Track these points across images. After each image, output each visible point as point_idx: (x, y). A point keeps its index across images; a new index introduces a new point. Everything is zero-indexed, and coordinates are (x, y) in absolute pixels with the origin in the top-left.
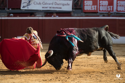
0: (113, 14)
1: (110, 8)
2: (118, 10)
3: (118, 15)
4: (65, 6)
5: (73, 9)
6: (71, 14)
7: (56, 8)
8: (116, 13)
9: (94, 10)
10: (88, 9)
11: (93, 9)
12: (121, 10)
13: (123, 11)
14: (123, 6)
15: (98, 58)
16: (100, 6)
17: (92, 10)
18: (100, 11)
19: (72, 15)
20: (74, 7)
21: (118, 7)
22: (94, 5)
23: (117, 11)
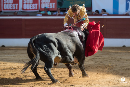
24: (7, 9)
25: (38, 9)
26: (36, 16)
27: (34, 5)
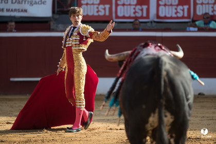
0: (149, 24)
1: (142, 10)
2: (161, 15)
3: (160, 26)
4: (35, 6)
5: (53, 12)
6: (50, 25)
7: (15, 10)
8: (155, 22)
9: (105, 15)
10: (90, 14)
11: (102, 14)
12: (168, 16)
13: (171, 18)
14: (171, 5)
15: (111, 129)
16: (117, 5)
17: (99, 16)
18: (117, 17)
19: (52, 27)
20: (56, 9)
21: (161, 8)
22: (104, 4)
23: (158, 17)
24: (124, 17)
25: (189, 17)
26: (184, 30)
27: (180, 7)
